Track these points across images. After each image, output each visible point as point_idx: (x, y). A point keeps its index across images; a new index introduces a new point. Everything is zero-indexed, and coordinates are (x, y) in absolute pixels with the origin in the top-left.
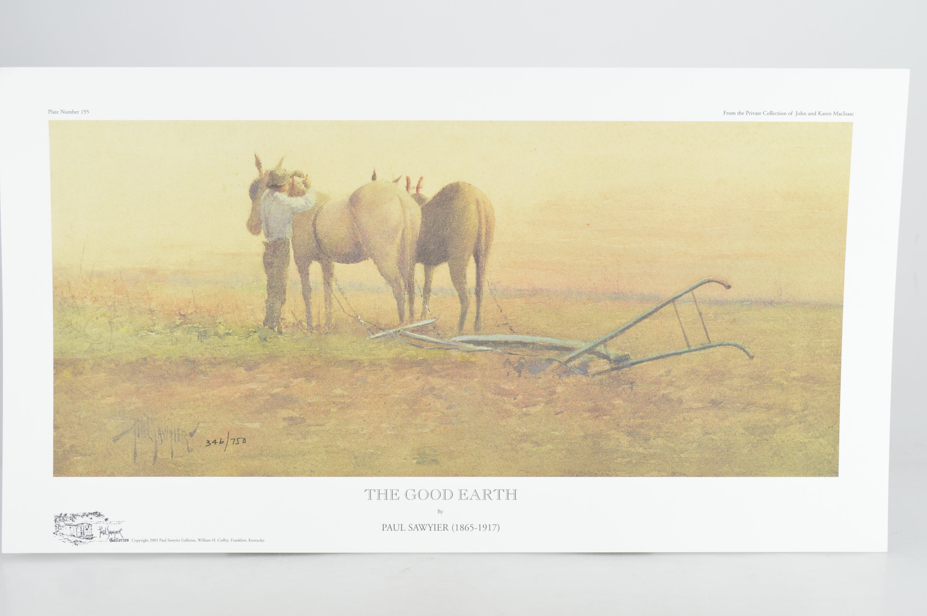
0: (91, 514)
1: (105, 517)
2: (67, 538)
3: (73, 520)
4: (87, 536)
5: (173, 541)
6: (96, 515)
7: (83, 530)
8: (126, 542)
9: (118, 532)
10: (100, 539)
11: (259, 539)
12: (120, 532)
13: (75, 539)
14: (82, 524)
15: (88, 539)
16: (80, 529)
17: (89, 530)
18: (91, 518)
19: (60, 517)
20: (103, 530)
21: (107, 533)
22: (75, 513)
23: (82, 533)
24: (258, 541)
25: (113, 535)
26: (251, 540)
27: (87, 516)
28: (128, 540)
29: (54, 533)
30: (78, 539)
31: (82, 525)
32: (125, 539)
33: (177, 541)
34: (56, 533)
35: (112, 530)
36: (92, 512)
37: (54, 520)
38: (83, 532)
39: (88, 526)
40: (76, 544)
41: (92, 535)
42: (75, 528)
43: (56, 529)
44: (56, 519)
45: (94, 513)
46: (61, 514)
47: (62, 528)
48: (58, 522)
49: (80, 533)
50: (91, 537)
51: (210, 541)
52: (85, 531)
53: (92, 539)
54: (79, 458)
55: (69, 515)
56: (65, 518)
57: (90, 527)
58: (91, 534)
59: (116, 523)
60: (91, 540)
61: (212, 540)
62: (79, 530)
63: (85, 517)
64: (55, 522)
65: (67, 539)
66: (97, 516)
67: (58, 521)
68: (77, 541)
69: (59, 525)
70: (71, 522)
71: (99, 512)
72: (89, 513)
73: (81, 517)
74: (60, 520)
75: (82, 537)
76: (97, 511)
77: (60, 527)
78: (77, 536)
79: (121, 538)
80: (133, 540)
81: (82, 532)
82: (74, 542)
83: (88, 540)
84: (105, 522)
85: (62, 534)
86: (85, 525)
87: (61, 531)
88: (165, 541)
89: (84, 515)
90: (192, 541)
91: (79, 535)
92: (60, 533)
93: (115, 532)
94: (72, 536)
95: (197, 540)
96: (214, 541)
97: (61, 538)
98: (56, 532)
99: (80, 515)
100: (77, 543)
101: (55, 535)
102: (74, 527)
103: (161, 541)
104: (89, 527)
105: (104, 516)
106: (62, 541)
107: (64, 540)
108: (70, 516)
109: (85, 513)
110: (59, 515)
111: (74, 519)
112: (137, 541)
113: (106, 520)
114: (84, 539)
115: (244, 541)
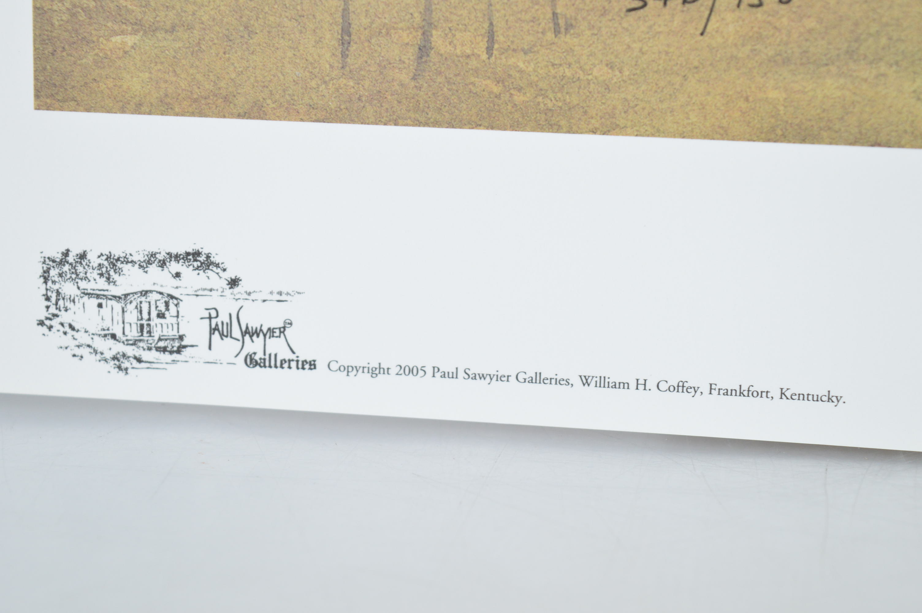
0: (177, 257)
1: (230, 274)
2: (90, 342)
3: (108, 279)
4: (160, 339)
5: (482, 377)
6: (196, 264)
7: (145, 316)
8: (307, 371)
9: (277, 333)
10: (210, 356)
11: (822, 392)
12: (283, 330)
13: (119, 348)
14: (145, 293)
15: (164, 350)
16: (135, 313)
17: (170, 320)
18: (178, 275)
19: (62, 263)
20: (219, 320)
21: (236, 333)
22: (117, 253)
23: (142, 326)
24: (818, 399)
25: (259, 341)
26: (788, 394)
27: (163, 264)
28: (313, 365)
29: (41, 323)
30: (130, 351)
31: (143, 299)
32: (301, 359)
33: (500, 378)
34: (48, 322)
35: (254, 324)
36: (181, 250)
37: (40, 272)
38: (149, 325)
39: (167, 304)
40: (119, 368)
41: (181, 338)
42: (118, 307)
43: (48, 307)
44: (47, 271)
45: (188, 254)
46: (66, 254)
47: (69, 304)
48: (54, 282)
49: (134, 327)
50: (177, 344)
51: (625, 385)
52: (156, 320)
53: (179, 351)
54: (130, 40)
55: (93, 259)
56: (80, 269)
57: (172, 307)
58: (175, 332)
59: (269, 297)
60: (175, 356)
61: (633, 385)
62: (132, 316)
63: (153, 269)
64: (46, 282)
65: (89, 346)
66: (198, 268)
67: (56, 279)
68: (124, 355)
69: (58, 293)
70: (102, 283)
71: (205, 251)
72: (169, 254)
73: (141, 266)
74: (60, 275)
75: (141, 344)
76: (197, 247)
77: (61, 303)
78: (124, 339)
79: (289, 355)
80: (334, 366)
81: (144, 322)
82: (115, 358)
83: (167, 357)
84: (228, 292)
85: (71, 327)
86: (153, 297)
87: (65, 317)
88: (454, 376)
89: (149, 263)
90: (558, 382)
91: (133, 333)
92: (62, 324)
93: (265, 330)
94: (105, 336)
95: (577, 382)
96: (641, 387)
97: (67, 340)
98: (47, 318)
99: (135, 258)
100: (126, 364)
101: (44, 329)
102: (113, 303)
103: (438, 375)
104: (167, 309)
105: (224, 270)
106: (69, 353)
107: (78, 352)
108: (99, 261)
109: (153, 255)
110: (58, 257)
111: (112, 273)
112: (348, 370)
113: (234, 283)
114: (150, 349)
115: (760, 394)
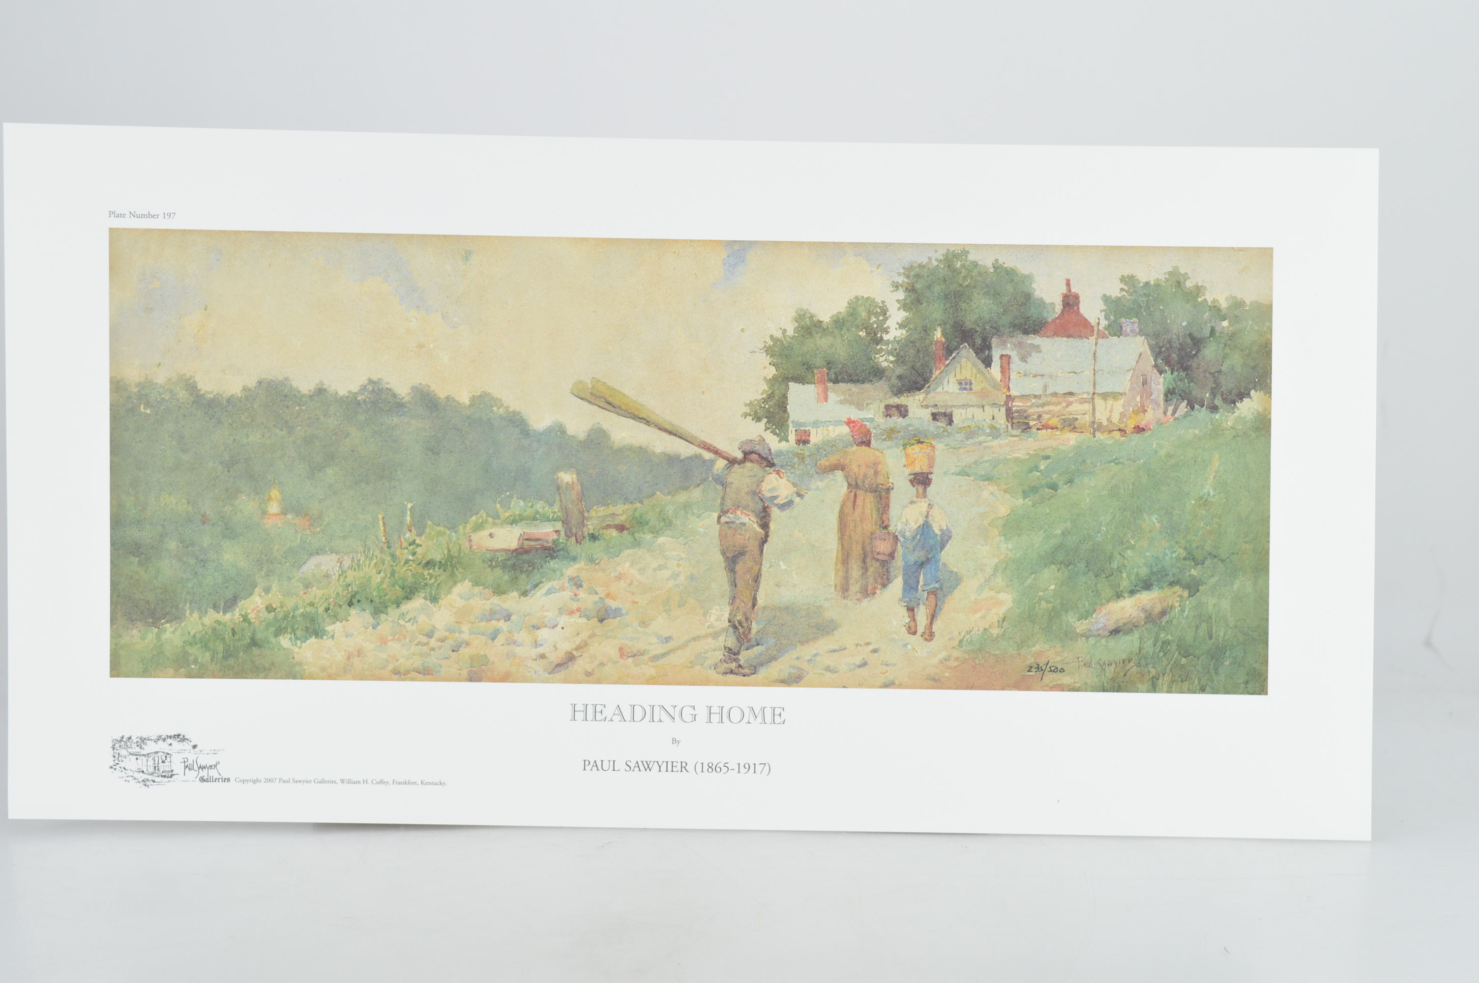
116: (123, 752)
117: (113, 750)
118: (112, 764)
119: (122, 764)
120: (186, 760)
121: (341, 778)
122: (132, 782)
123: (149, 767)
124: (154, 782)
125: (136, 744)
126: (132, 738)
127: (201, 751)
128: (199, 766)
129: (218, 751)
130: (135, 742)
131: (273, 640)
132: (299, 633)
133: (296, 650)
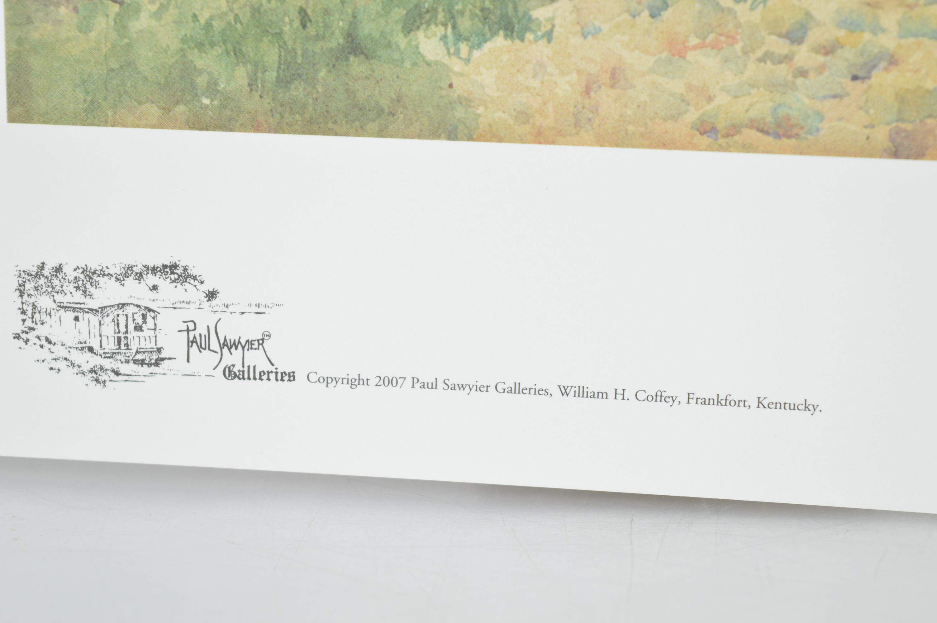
116: (45, 302)
117: (21, 296)
118: (19, 328)
119: (42, 331)
120: (191, 326)
121: (562, 384)
122: (68, 372)
123: (104, 340)
124: (117, 373)
125: (72, 285)
126: (64, 270)
127: (227, 306)
128: (222, 341)
129: (266, 306)
130: (71, 278)
131: (401, 40)
132: (464, 23)
133: (457, 66)
